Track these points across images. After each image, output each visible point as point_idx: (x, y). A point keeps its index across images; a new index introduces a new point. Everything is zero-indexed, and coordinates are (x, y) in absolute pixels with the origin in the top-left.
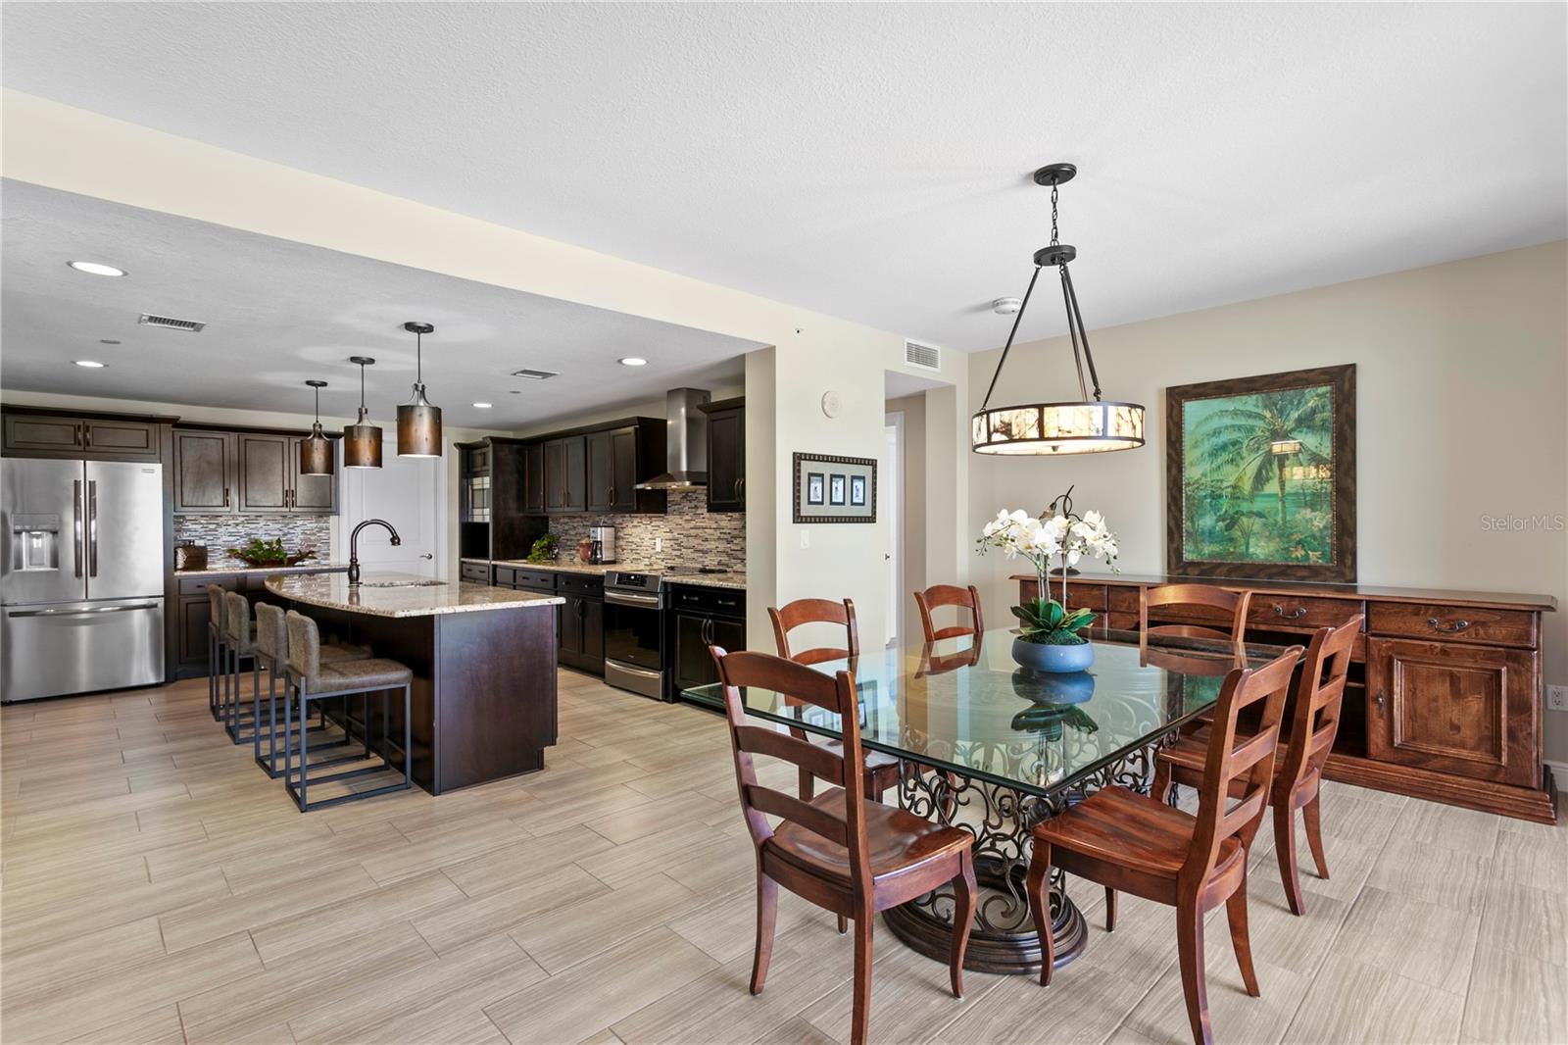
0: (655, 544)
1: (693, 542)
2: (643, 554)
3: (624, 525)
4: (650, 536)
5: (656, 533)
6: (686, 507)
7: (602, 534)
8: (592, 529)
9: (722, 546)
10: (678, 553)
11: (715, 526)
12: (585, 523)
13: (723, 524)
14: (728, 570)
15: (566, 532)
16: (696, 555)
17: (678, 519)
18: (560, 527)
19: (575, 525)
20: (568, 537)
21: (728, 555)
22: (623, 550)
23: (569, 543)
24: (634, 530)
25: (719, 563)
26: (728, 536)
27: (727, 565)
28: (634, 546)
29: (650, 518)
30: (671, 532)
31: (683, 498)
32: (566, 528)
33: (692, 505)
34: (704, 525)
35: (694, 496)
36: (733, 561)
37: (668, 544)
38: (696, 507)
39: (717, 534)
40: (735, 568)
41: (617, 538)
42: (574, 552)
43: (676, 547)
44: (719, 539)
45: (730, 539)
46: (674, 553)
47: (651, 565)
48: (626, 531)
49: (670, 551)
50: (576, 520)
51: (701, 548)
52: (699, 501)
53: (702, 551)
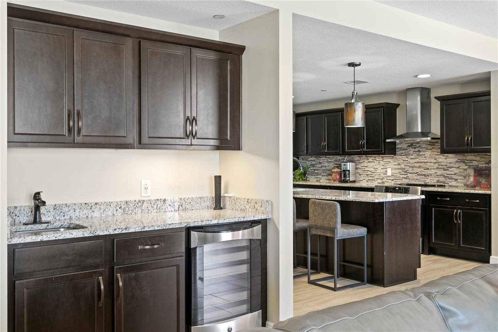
0: (386, 171)
1: (416, 170)
2: (376, 177)
3: (361, 161)
4: (383, 167)
5: (388, 166)
6: (411, 150)
7: (350, 166)
8: (343, 164)
9: (440, 172)
10: (405, 176)
11: (435, 161)
12: (329, 160)
13: (440, 160)
14: (446, 185)
15: (313, 165)
16: (418, 177)
17: (405, 158)
18: (308, 162)
19: (321, 161)
20: (315, 168)
21: (445, 177)
22: (360, 175)
23: (316, 171)
24: (369, 164)
25: (438, 181)
26: (445, 167)
27: (444, 182)
28: (369, 173)
29: (382, 157)
30: (399, 164)
31: (409, 146)
32: (313, 163)
33: (417, 150)
34: (426, 161)
35: (418, 145)
36: (448, 180)
37: (397, 171)
38: (419, 151)
39: (436, 165)
40: (450, 184)
41: (356, 168)
42: (320, 176)
43: (403, 173)
44: (437, 168)
45: (446, 168)
46: (402, 176)
47: (383, 183)
48: (363, 165)
49: (398, 175)
50: (322, 159)
51: (423, 173)
52: (422, 148)
53: (424, 175)
